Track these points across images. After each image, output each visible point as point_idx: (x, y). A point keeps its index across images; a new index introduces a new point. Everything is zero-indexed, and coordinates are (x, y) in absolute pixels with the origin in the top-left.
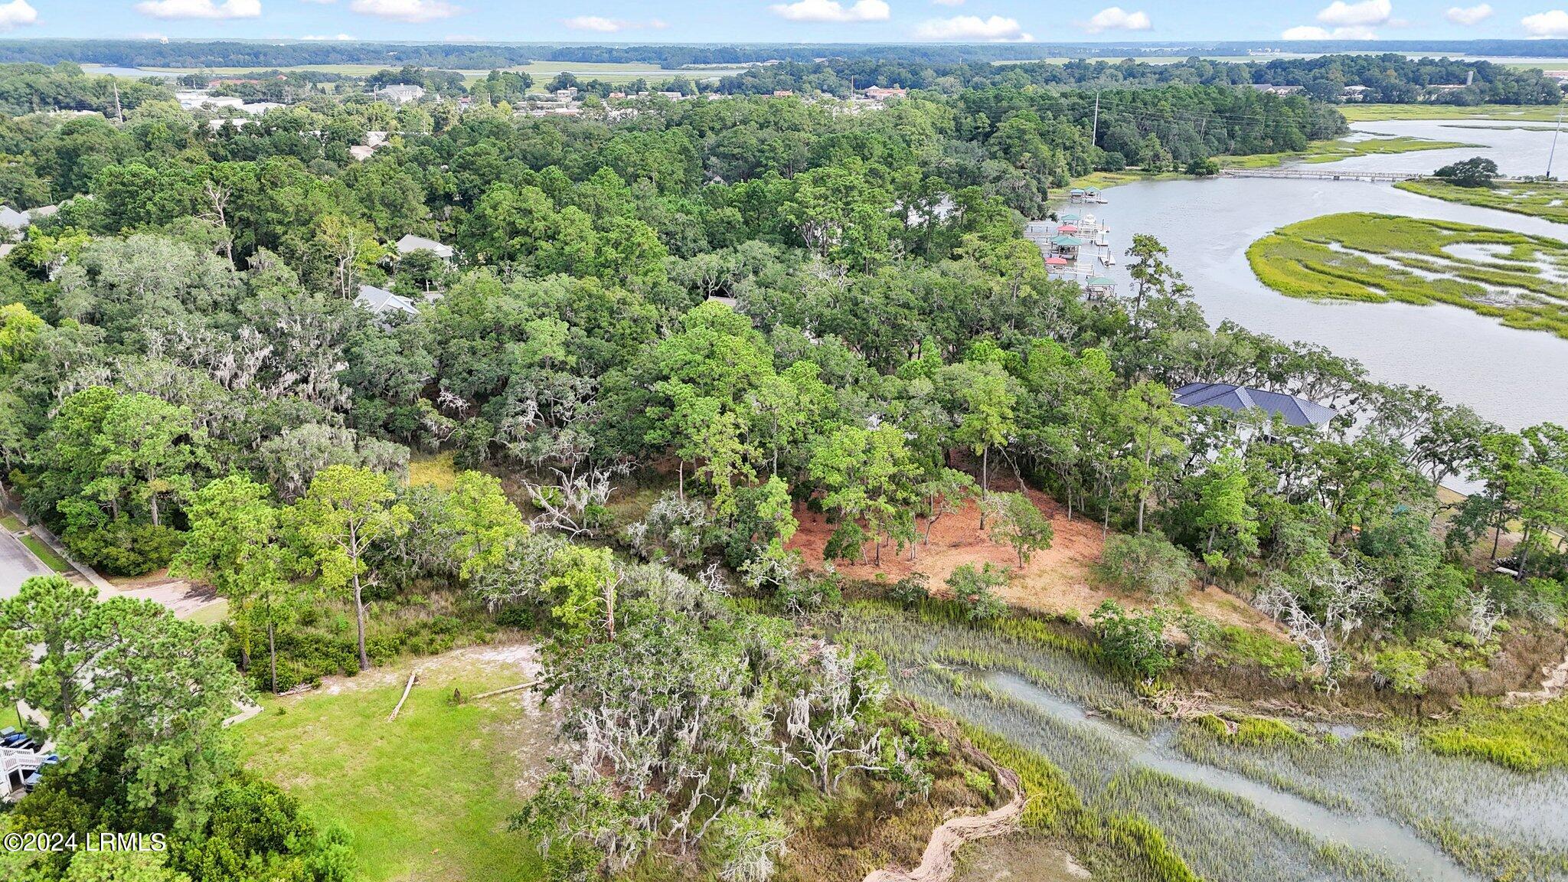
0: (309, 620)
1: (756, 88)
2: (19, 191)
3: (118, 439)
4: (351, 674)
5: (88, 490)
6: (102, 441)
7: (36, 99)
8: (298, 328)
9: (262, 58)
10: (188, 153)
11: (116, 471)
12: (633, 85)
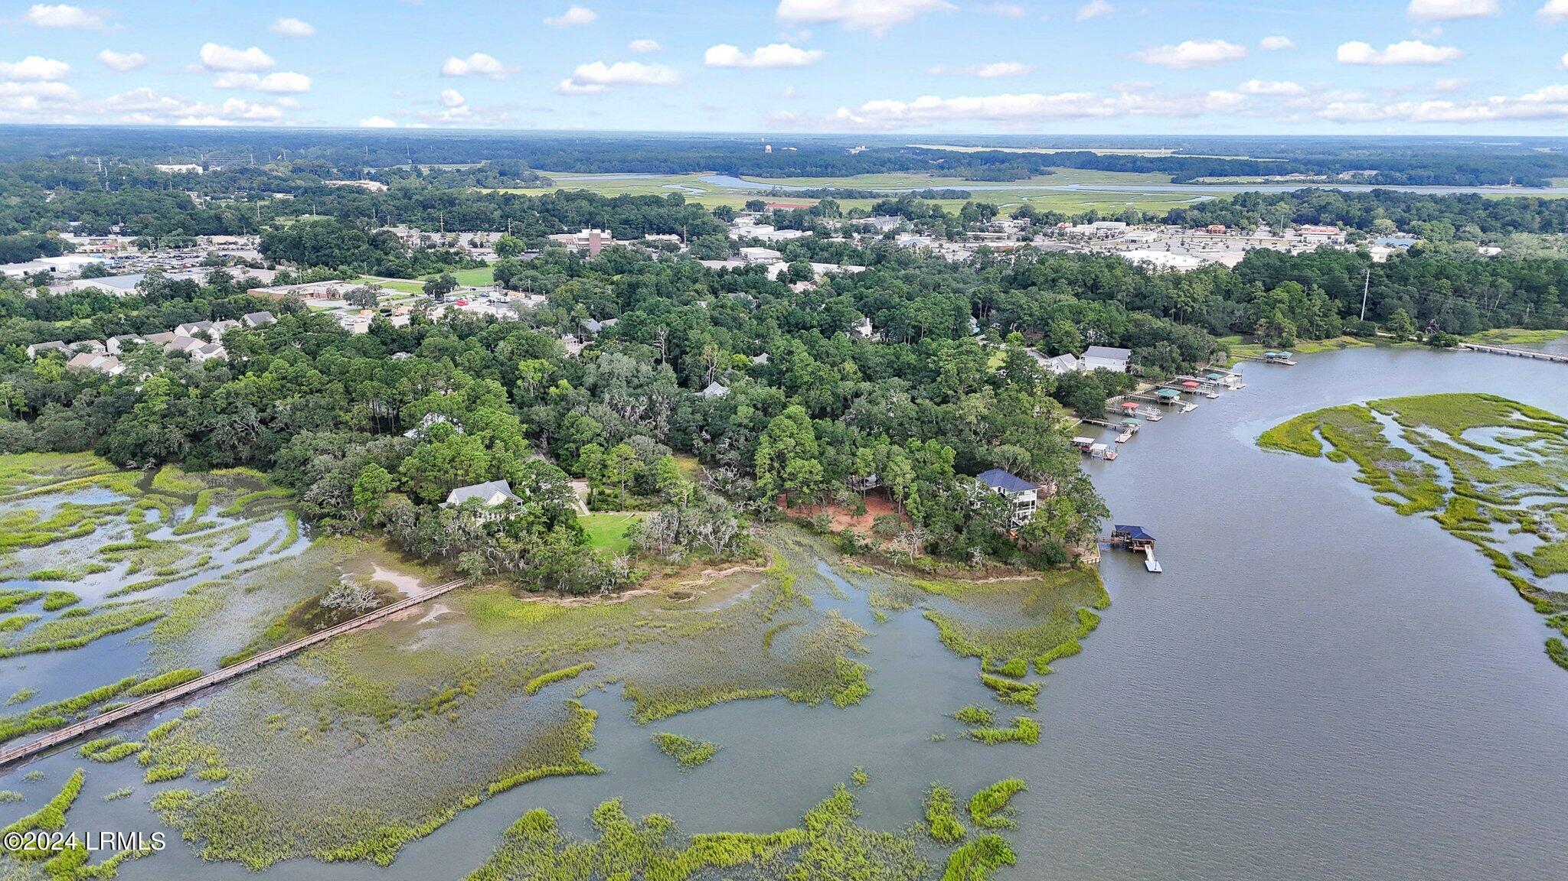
0: (616, 497)
1: (1195, 221)
2: (603, 309)
3: (578, 431)
4: (618, 511)
5: (566, 446)
6: (572, 430)
7: (647, 226)
8: (660, 398)
9: (829, 170)
10: (698, 286)
11: (574, 441)
12: (1086, 215)
